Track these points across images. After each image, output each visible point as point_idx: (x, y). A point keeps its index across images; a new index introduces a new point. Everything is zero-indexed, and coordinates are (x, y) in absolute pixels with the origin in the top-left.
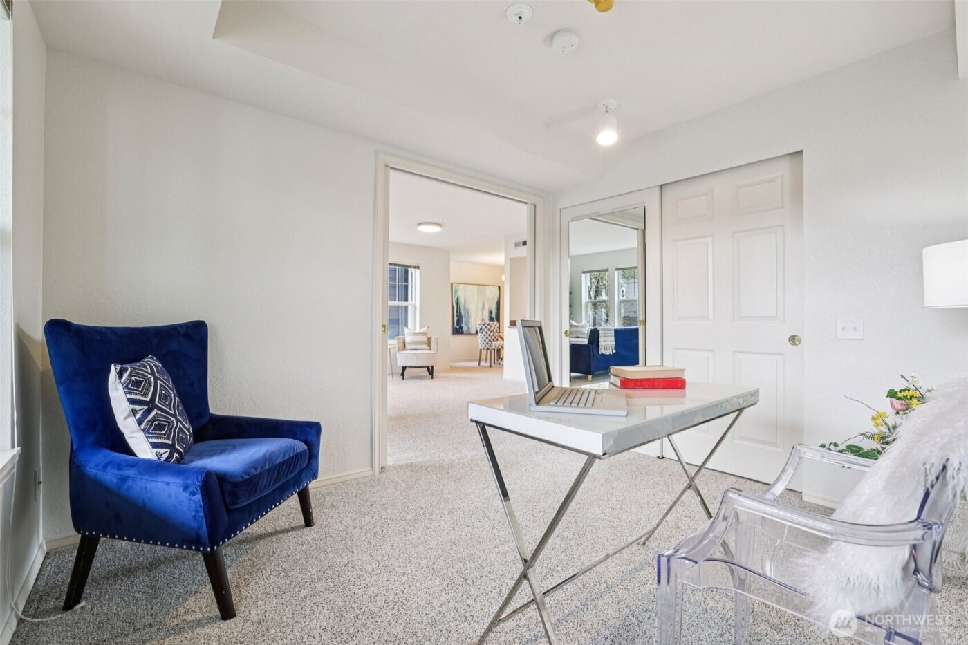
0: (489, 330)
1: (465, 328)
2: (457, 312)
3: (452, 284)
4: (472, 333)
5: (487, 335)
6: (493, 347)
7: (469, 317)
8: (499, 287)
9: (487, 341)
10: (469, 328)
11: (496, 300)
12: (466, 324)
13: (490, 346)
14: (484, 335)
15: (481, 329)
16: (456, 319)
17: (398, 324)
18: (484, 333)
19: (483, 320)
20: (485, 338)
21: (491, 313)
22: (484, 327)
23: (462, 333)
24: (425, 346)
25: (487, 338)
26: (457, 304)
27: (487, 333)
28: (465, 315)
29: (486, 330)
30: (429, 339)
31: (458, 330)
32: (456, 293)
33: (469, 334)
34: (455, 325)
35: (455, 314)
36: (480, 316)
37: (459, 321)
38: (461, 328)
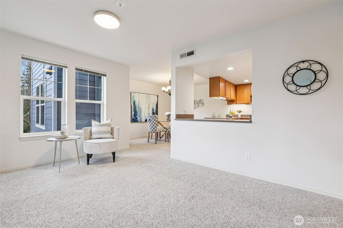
0: (155, 120)
1: (139, 119)
2: (134, 109)
3: (131, 93)
4: (143, 121)
5: (153, 124)
6: (158, 131)
7: (141, 112)
8: (158, 96)
9: (154, 127)
10: (141, 119)
11: (156, 103)
12: (139, 116)
13: (155, 130)
14: (152, 124)
15: (150, 120)
16: (133, 113)
17: (95, 116)
18: (152, 122)
19: (149, 114)
20: (152, 125)
21: (153, 110)
22: (151, 119)
23: (137, 121)
24: (109, 135)
25: (154, 125)
26: (134, 104)
27: (153, 122)
28: (138, 111)
29: (153, 120)
30: (112, 129)
31: (134, 120)
32: (133, 98)
33: (141, 122)
34: (133, 117)
35: (133, 110)
36: (147, 112)
37: (135, 115)
38: (137, 118)
